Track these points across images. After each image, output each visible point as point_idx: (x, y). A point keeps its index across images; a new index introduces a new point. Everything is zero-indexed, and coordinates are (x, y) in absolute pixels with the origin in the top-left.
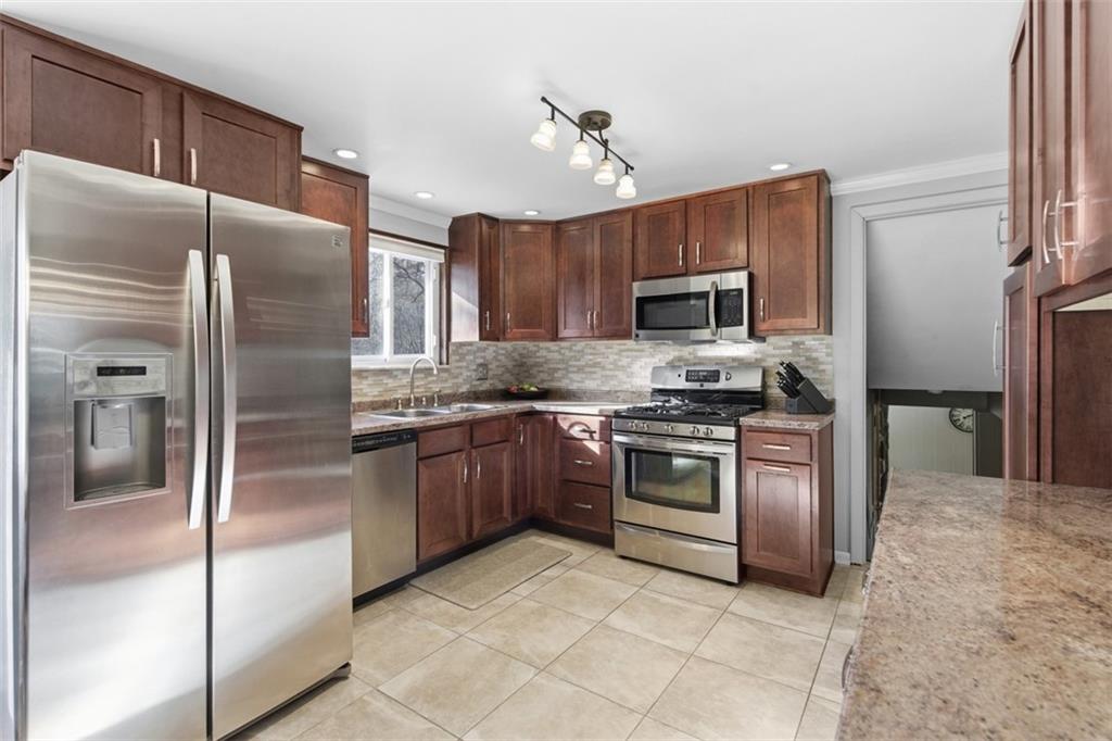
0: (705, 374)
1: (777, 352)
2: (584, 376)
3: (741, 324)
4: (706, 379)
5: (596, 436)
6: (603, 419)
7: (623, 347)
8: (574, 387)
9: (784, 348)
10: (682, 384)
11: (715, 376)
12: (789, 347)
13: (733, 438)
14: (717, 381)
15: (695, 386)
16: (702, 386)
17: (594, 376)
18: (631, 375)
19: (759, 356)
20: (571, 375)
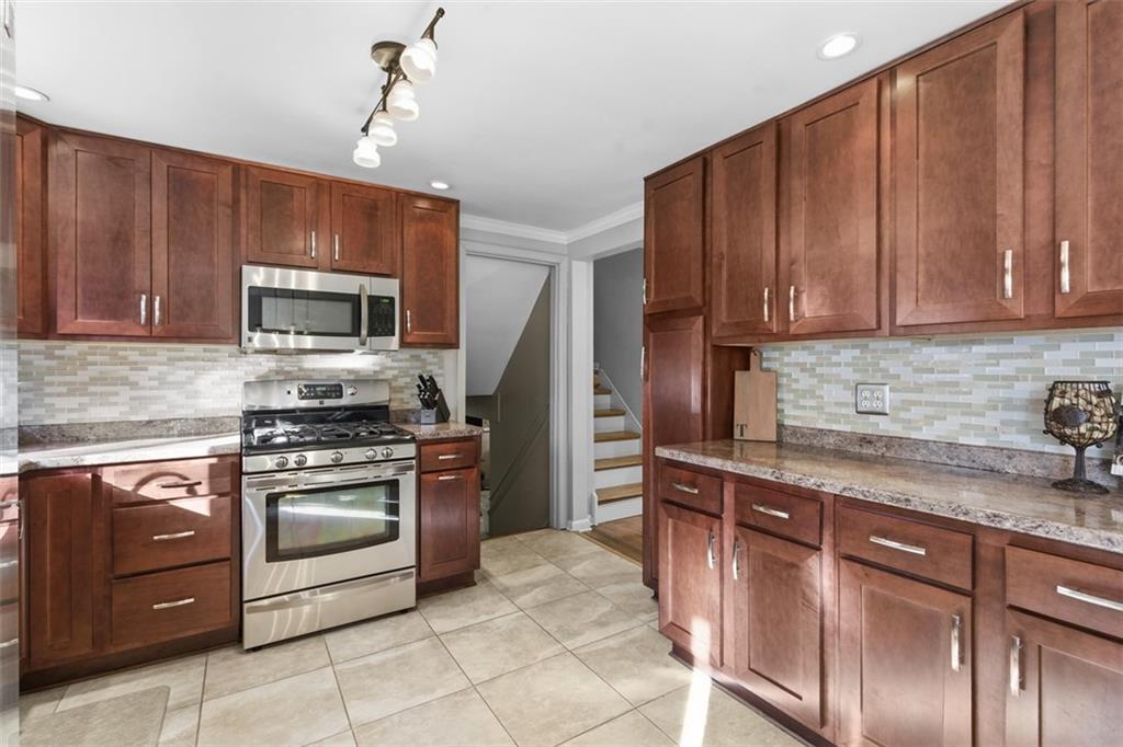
0: (324, 389)
1: (396, 364)
2: (86, 400)
3: (393, 334)
4: (326, 395)
5: (202, 489)
6: (214, 460)
7: (173, 354)
8: (61, 419)
9: (401, 360)
10: (294, 401)
11: (336, 391)
12: (407, 360)
13: (413, 455)
14: (341, 396)
15: (315, 403)
16: (321, 403)
17: (113, 399)
18: (196, 394)
19: (378, 368)
20: (48, 400)
